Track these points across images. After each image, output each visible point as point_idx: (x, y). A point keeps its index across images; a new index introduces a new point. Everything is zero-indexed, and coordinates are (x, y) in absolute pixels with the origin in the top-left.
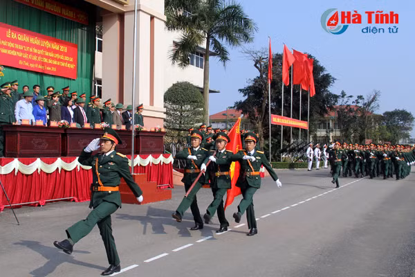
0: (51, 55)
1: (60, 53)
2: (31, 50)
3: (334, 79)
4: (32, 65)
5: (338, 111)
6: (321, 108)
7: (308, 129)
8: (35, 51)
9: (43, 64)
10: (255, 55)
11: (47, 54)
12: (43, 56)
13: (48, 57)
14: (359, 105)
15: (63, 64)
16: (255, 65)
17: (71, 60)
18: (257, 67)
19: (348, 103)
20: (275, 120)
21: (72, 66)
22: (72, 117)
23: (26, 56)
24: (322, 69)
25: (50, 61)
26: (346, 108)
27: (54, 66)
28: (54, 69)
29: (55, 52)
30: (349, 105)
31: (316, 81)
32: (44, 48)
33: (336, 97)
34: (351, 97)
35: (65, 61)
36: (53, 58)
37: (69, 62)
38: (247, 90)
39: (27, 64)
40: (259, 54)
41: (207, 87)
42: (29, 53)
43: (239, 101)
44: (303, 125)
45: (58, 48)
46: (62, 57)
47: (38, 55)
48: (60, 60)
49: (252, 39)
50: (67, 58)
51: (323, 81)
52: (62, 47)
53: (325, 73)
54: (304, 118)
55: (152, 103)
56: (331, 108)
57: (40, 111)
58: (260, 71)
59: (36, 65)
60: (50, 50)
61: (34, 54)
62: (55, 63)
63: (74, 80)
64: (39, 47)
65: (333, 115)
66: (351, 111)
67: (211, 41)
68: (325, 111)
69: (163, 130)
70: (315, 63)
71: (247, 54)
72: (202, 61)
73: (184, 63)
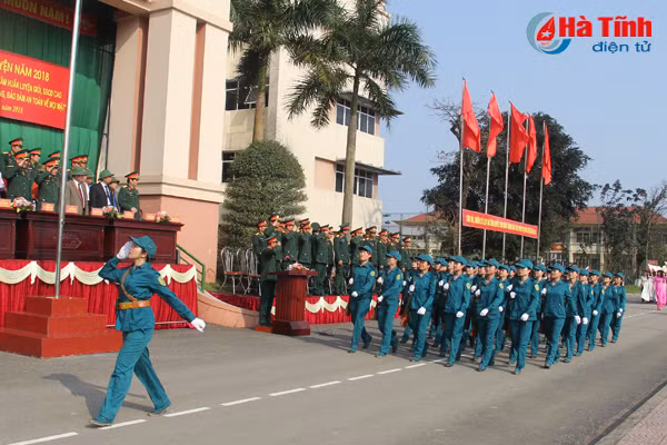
0: (15, 84)
3: (587, 158)
6: (563, 204)
7: (538, 237)
10: (452, 113)
11: (4, 82)
15: (39, 102)
16: (453, 130)
17: (59, 96)
18: (455, 133)
19: (621, 202)
20: (473, 219)
21: (60, 107)
24: (567, 140)
25: (10, 96)
26: (617, 208)
30: (620, 205)
35: (45, 97)
36: (16, 91)
38: (444, 170)
40: (459, 112)
41: (353, 158)
44: (531, 231)
46: (37, 90)
49: (432, 81)
50: (48, 92)
51: (566, 158)
53: (573, 146)
54: (531, 220)
55: (193, 173)
56: (581, 206)
58: (460, 138)
62: (21, 98)
67: (362, 84)
68: (572, 210)
69: (173, 220)
70: (554, 129)
71: (440, 111)
72: (372, 121)
73: (320, 119)
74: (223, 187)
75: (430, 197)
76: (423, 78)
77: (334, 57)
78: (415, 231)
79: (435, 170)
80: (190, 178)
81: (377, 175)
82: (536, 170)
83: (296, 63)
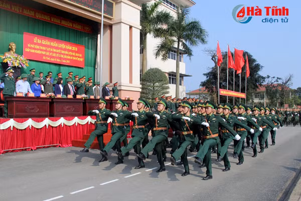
0: (67, 53)
1: (72, 51)
2: (52, 50)
3: (262, 67)
4: (52, 60)
5: (266, 87)
6: (254, 85)
7: (245, 98)
8: (55, 50)
9: (60, 58)
10: (211, 53)
11: (63, 52)
12: (60, 53)
13: (64, 54)
14: (279, 83)
15: (75, 58)
16: (212, 59)
17: (81, 55)
20: (223, 92)
21: (81, 60)
22: (62, 91)
23: (48, 54)
24: (254, 61)
25: (65, 57)
26: (271, 85)
27: (68, 59)
28: (68, 62)
29: (69, 50)
30: (272, 83)
31: (251, 68)
32: (61, 49)
33: (264, 78)
34: (274, 77)
35: (76, 57)
36: (67, 55)
37: (79, 57)
38: (208, 74)
39: (49, 59)
40: (214, 52)
41: (178, 72)
42: (50, 52)
43: (203, 81)
44: (243, 96)
45: (70, 48)
46: (74, 54)
47: (56, 53)
48: (72, 56)
49: (206, 42)
50: (77, 55)
51: (255, 68)
52: (74, 48)
53: (257, 63)
54: (243, 91)
55: (131, 81)
56: (261, 85)
57: (36, 87)
58: (215, 62)
59: (55, 60)
60: (65, 50)
61: (53, 52)
62: (69, 57)
63: (82, 68)
64: (57, 48)
65: (263, 89)
66: (274, 87)
67: (181, 44)
68: (257, 87)
69: (131, 99)
70: (249, 56)
71: (207, 52)
72: (180, 57)
73: (165, 58)
74: (141, 86)
75: (203, 84)
76: (203, 41)
77: (171, 35)
78: (196, 97)
79: (204, 74)
80: (130, 83)
81: (183, 77)
82: (243, 73)
83: (155, 37)
